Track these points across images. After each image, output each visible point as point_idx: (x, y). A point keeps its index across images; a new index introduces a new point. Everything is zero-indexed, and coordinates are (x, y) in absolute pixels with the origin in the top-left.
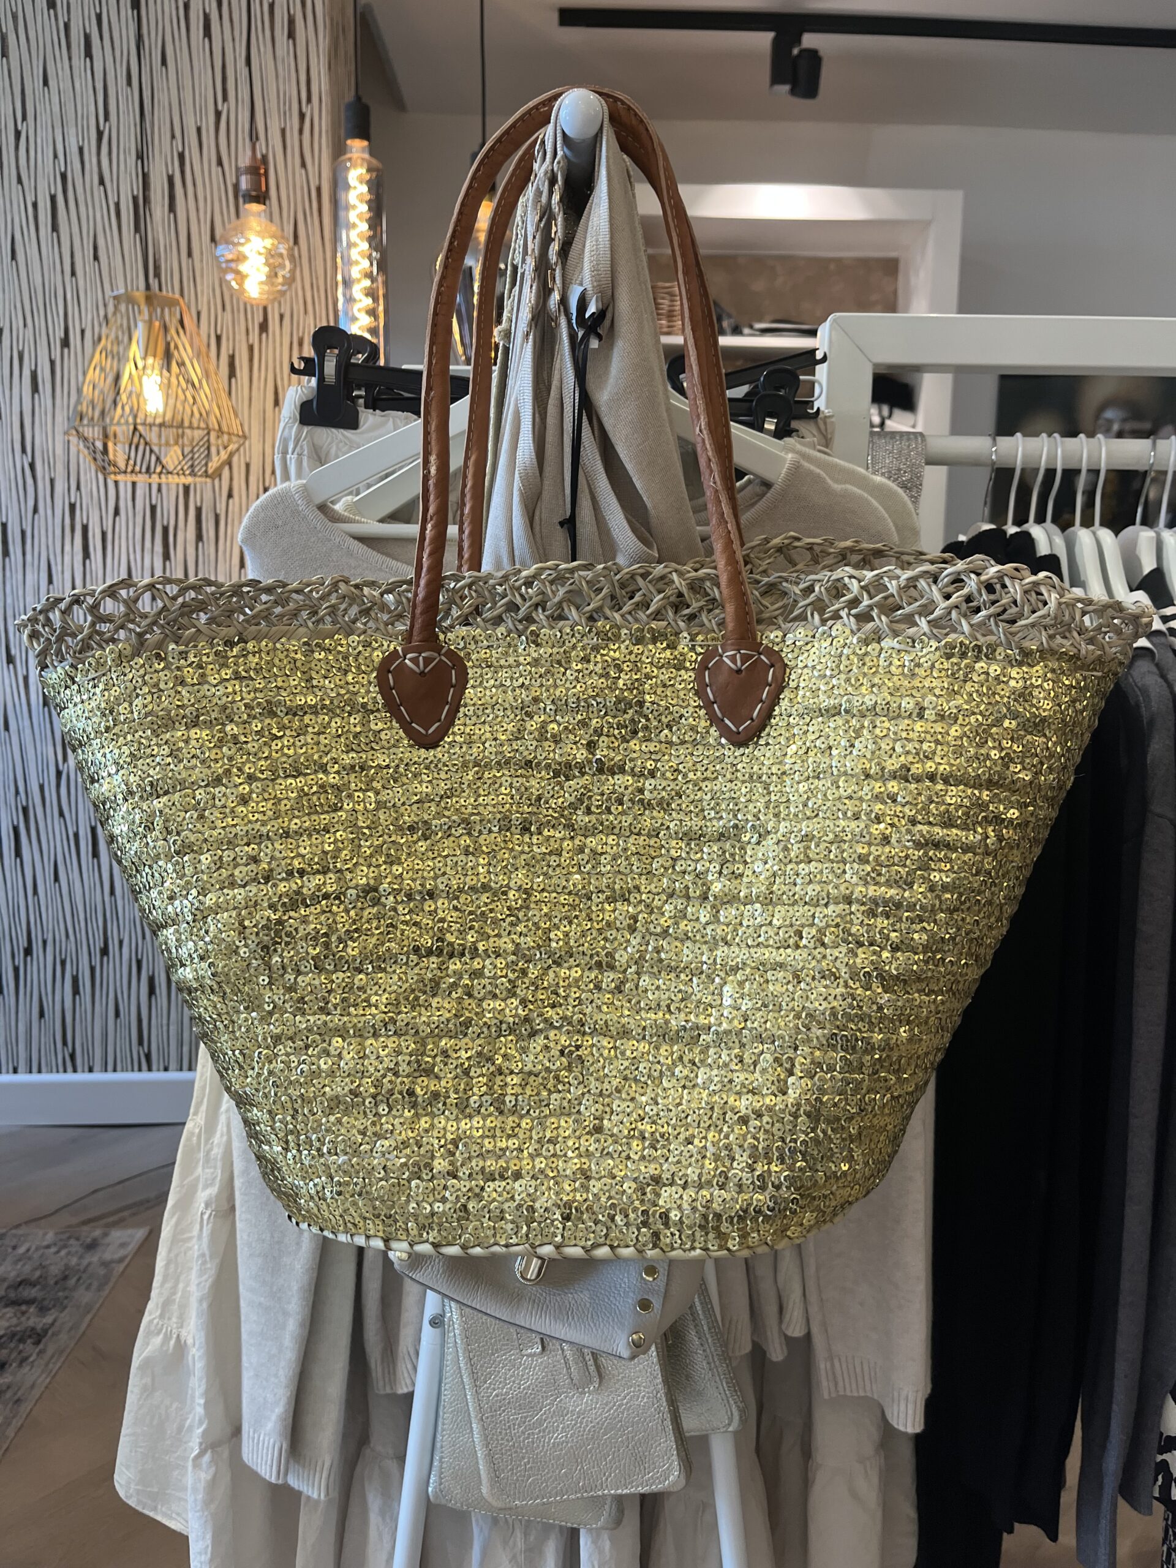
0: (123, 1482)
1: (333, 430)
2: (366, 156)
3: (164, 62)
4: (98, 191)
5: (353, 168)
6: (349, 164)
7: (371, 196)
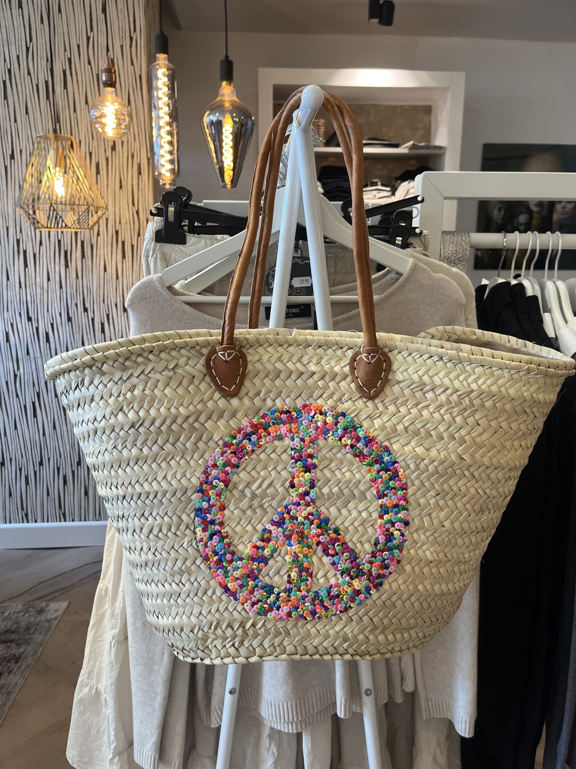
0: (70, 756)
1: (173, 245)
2: (167, 62)
3: (60, 11)
4: (27, 78)
5: (160, 69)
6: (158, 67)
7: (169, 83)
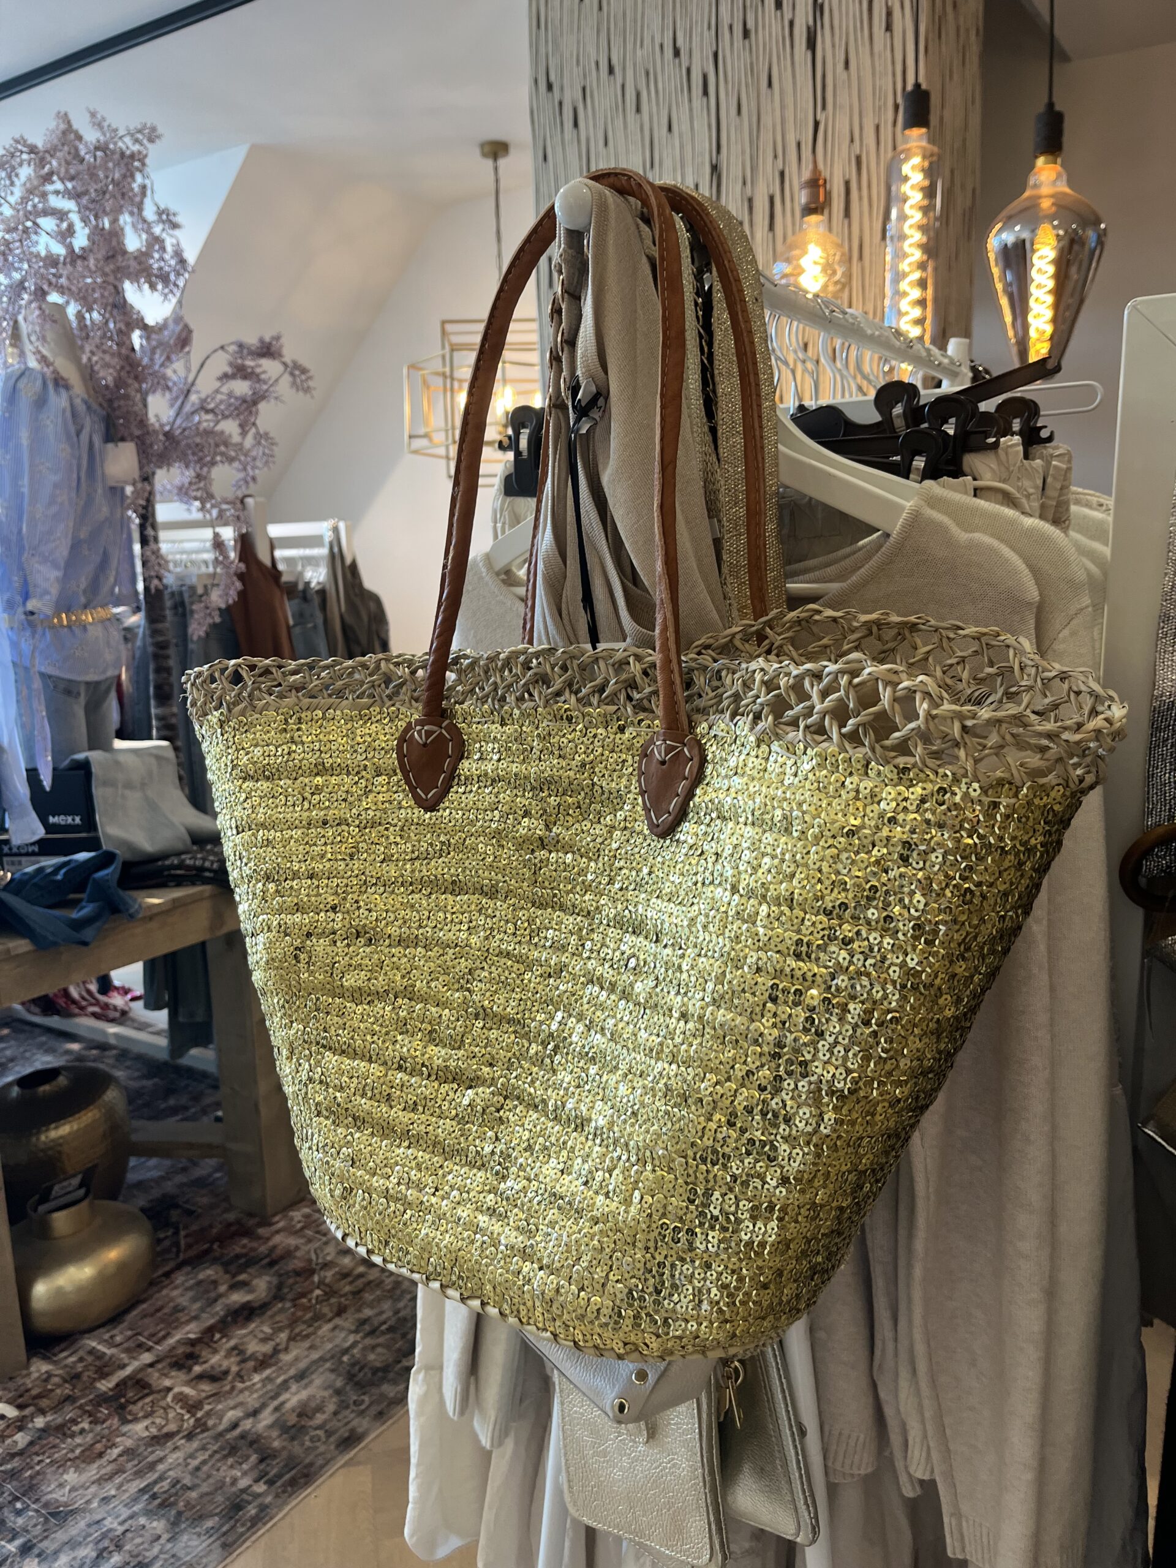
2: (924, 143)
5: (906, 159)
6: (902, 156)
7: (927, 183)
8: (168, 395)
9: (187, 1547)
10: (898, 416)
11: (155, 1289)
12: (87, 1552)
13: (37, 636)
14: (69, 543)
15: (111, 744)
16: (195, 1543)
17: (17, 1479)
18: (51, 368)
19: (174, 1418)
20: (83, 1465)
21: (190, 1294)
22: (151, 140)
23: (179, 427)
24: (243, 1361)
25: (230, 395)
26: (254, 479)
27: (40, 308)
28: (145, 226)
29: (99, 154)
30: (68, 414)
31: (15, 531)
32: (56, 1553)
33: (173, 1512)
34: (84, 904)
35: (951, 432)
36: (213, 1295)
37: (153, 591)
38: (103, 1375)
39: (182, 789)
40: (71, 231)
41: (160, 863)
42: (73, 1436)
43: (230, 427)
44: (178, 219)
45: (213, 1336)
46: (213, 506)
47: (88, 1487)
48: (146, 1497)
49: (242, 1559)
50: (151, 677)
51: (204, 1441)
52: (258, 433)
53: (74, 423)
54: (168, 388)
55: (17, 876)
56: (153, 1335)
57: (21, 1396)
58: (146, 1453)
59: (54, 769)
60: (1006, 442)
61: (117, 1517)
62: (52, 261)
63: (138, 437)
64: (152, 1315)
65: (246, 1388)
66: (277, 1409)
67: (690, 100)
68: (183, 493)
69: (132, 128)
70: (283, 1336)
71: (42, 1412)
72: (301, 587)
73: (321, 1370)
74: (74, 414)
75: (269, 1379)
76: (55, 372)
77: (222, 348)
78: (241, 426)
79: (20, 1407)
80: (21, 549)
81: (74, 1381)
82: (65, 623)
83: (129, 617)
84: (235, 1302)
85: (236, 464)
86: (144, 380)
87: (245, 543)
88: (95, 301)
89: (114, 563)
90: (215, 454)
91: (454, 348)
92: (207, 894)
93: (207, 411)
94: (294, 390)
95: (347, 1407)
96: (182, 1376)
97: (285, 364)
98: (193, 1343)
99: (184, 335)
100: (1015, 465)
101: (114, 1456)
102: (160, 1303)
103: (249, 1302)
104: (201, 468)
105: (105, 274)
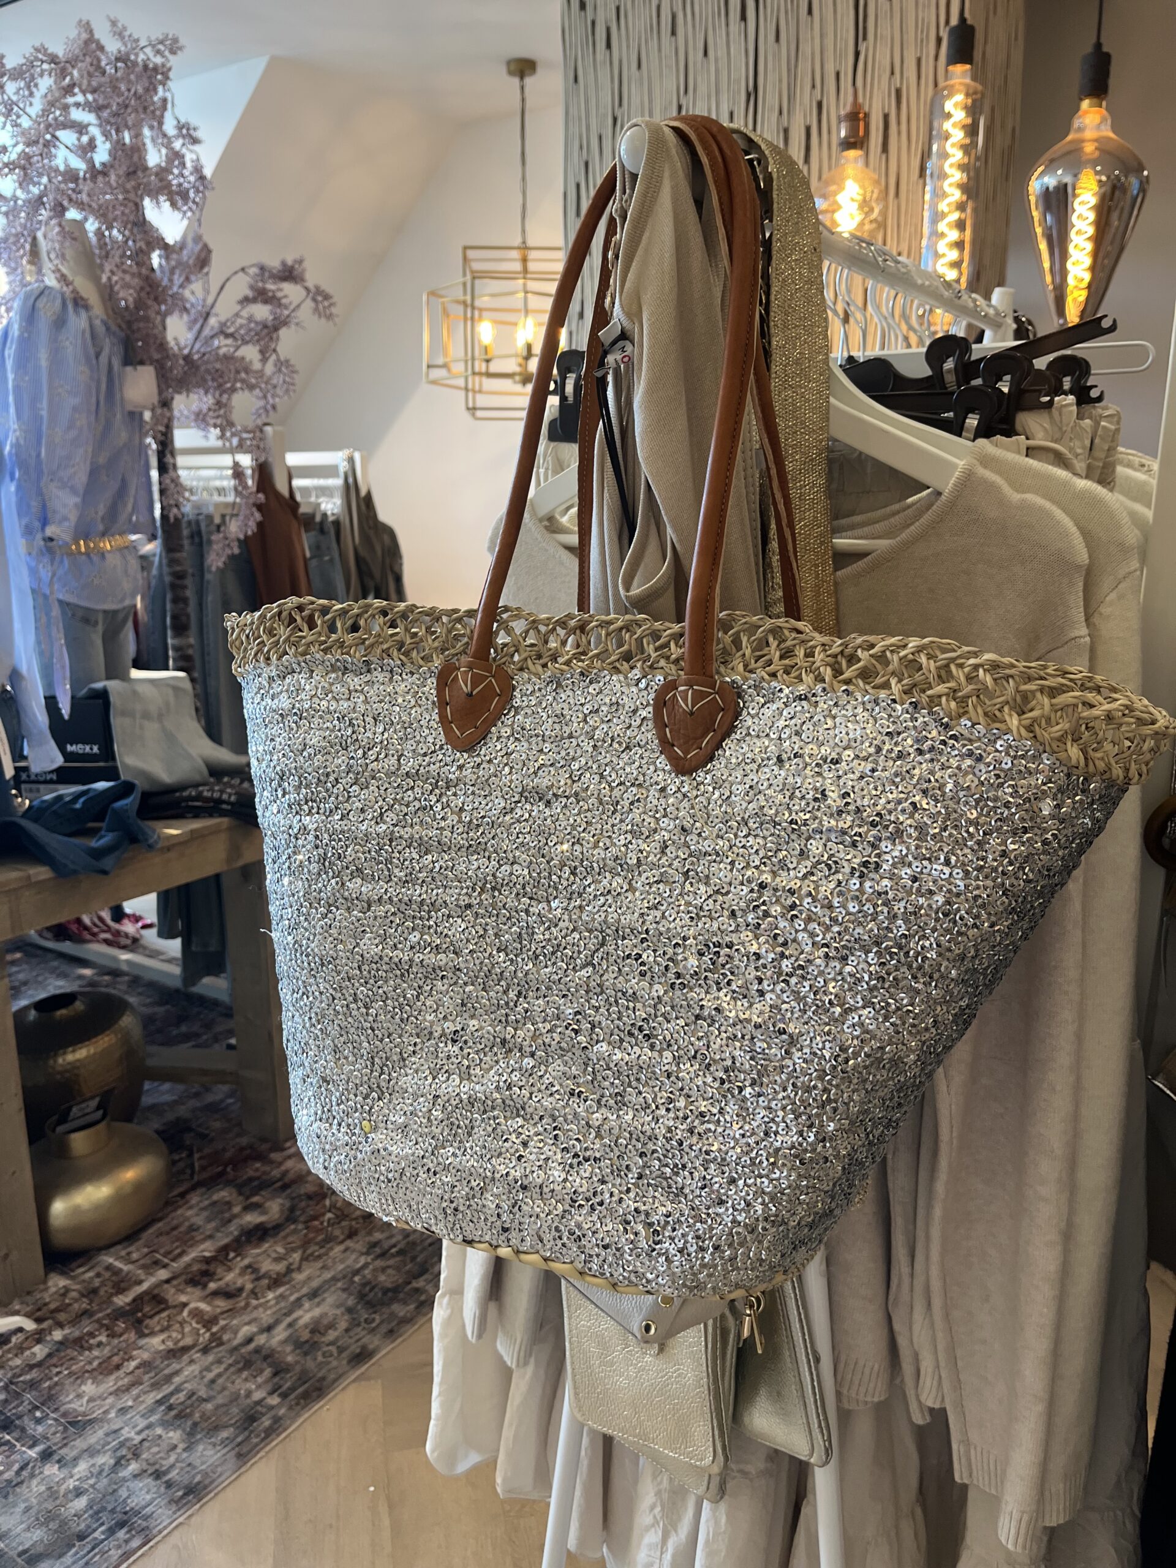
2: (967, 80)
5: (950, 96)
6: (945, 93)
7: (969, 121)
8: (185, 317)
9: (202, 1456)
10: (949, 371)
11: (170, 1208)
12: (105, 1460)
13: (56, 563)
14: (88, 470)
15: (128, 673)
16: (211, 1452)
17: (36, 1389)
18: (71, 287)
19: (190, 1332)
20: (100, 1377)
21: (205, 1214)
22: (173, 52)
23: (198, 352)
24: (258, 1279)
25: (250, 319)
26: (274, 407)
27: (60, 225)
28: (165, 141)
29: (119, 64)
30: (88, 335)
31: (34, 454)
32: (76, 1460)
33: (189, 1423)
34: (103, 833)
35: (1006, 390)
36: (227, 1215)
37: (172, 520)
38: (120, 1290)
39: (199, 721)
40: (92, 145)
41: (178, 794)
42: (90, 1349)
43: (250, 353)
44: (199, 134)
45: (228, 1254)
46: (233, 435)
47: (106, 1398)
48: (163, 1408)
49: (255, 1468)
50: (168, 606)
51: (220, 1355)
52: (278, 360)
53: (94, 345)
54: (186, 310)
55: (35, 803)
56: (170, 1253)
57: (39, 1309)
58: (162, 1366)
59: (73, 698)
60: (1060, 401)
61: (134, 1427)
62: (71, 175)
63: (157, 361)
64: (168, 1233)
65: (261, 1305)
66: (290, 1325)
67: (727, 25)
68: (201, 419)
69: (153, 38)
70: (296, 1256)
71: (61, 1326)
72: (318, 519)
73: (333, 1289)
74: (93, 336)
75: (282, 1297)
76: (75, 291)
77: (243, 269)
78: (262, 352)
79: (38, 1320)
80: (40, 473)
81: (91, 1296)
82: (83, 549)
83: (145, 545)
84: (249, 1223)
85: (257, 392)
86: (165, 302)
87: (263, 472)
88: (115, 220)
89: (132, 492)
90: (236, 381)
91: (476, 276)
92: (225, 826)
93: (227, 336)
94: (317, 316)
95: (359, 1325)
96: (197, 1292)
97: (307, 289)
98: (207, 1261)
99: (203, 255)
100: (1068, 425)
101: (131, 1368)
102: (175, 1222)
103: (261, 1224)
104: (221, 395)
105: (127, 191)
